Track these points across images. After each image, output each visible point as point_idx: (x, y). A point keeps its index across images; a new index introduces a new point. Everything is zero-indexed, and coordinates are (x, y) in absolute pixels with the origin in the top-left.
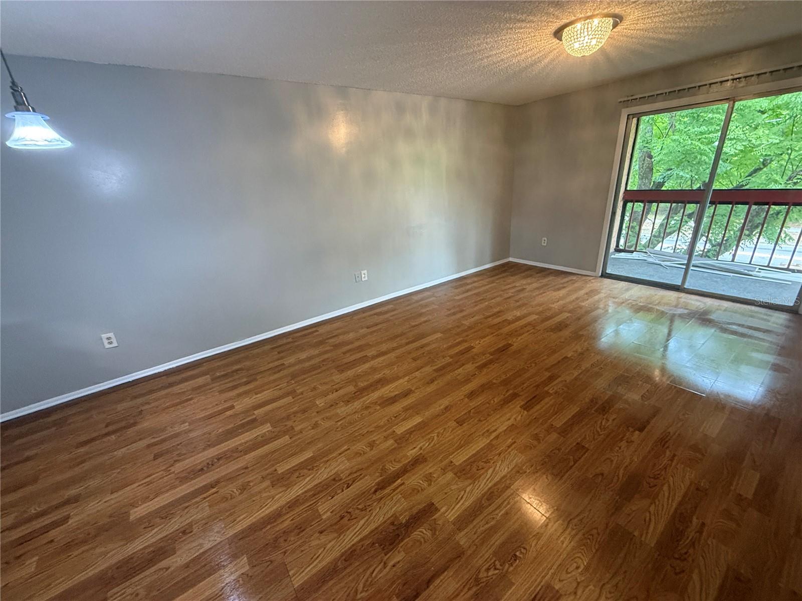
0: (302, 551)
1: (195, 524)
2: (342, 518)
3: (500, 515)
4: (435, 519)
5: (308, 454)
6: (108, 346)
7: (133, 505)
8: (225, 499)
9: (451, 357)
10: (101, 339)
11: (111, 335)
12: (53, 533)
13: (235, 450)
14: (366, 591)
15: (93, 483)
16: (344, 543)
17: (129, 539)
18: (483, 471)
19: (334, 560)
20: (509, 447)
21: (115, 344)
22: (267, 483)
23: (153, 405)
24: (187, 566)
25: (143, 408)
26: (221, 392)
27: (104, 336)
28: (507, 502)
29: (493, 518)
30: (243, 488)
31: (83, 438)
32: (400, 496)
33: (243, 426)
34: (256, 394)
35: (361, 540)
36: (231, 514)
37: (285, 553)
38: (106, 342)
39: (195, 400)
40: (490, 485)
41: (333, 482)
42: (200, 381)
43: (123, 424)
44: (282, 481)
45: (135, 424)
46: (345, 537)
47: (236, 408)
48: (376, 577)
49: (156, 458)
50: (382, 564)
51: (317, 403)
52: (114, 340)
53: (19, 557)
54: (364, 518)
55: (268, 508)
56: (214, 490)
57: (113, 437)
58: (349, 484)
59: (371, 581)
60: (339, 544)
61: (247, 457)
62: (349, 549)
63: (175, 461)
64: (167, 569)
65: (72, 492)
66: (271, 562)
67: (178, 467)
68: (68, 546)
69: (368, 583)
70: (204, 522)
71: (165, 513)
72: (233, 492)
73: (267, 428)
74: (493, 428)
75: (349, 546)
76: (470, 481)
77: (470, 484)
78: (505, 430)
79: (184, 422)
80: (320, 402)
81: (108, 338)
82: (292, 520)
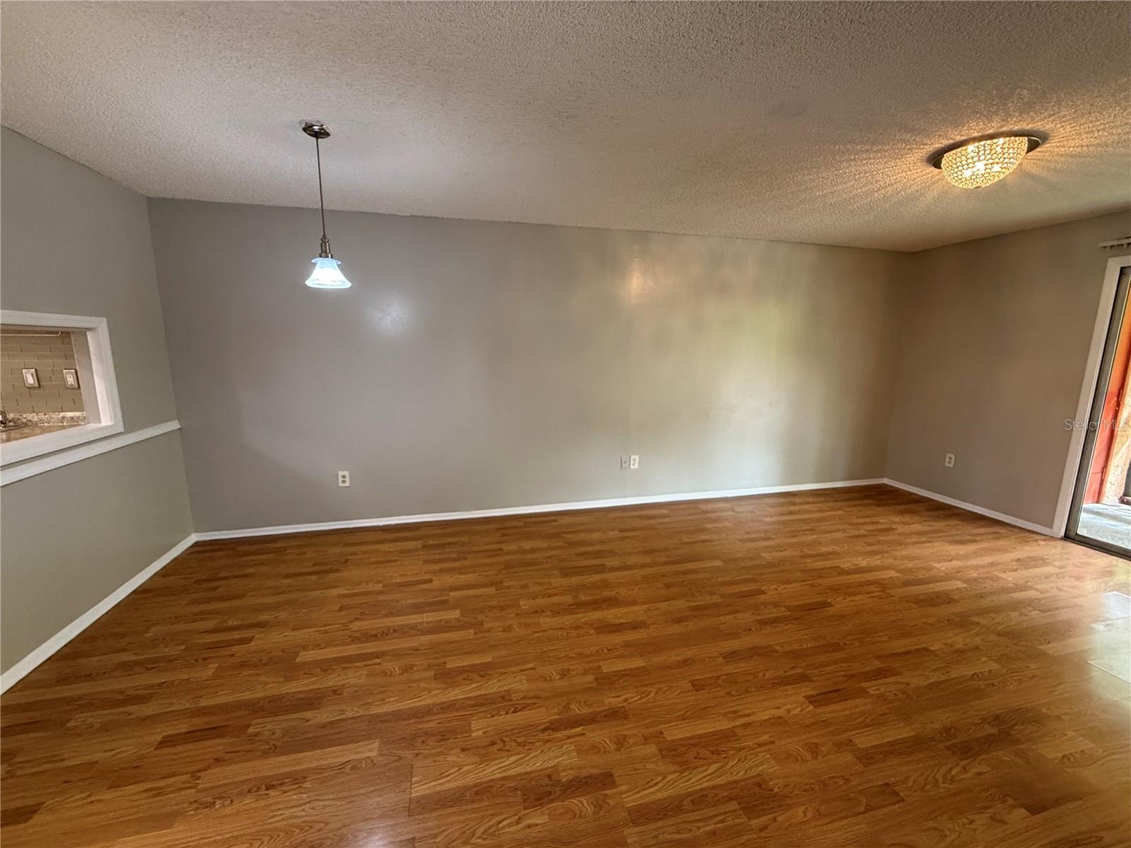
0: (435, 761)
1: (348, 688)
2: (493, 743)
3: (702, 830)
4: (606, 795)
5: (487, 658)
6: (341, 484)
7: (304, 648)
8: (384, 674)
9: (722, 596)
10: (338, 476)
11: (346, 473)
12: (236, 648)
13: (413, 627)
14: (485, 839)
15: (283, 615)
16: (484, 773)
17: (288, 679)
18: (704, 762)
19: (465, 787)
20: (760, 745)
21: (347, 484)
22: (431, 673)
23: (360, 557)
24: (324, 726)
25: (350, 557)
26: (426, 562)
27: (341, 473)
28: (722, 817)
29: (691, 830)
30: (407, 669)
31: (292, 571)
32: (573, 747)
33: (433, 604)
34: (460, 574)
35: (504, 778)
36: (383, 692)
37: (417, 755)
38: (340, 479)
39: (398, 563)
40: (706, 785)
41: (500, 700)
42: (410, 545)
43: (328, 567)
44: (447, 677)
45: (337, 571)
46: (487, 767)
47: (434, 583)
48: (504, 827)
49: (341, 609)
50: (517, 817)
51: (522, 603)
52: (347, 479)
53: (205, 659)
54: (517, 754)
55: (421, 700)
56: (378, 661)
57: (315, 577)
58: (517, 708)
59: (494, 832)
60: (477, 772)
61: (422, 638)
62: (486, 782)
63: (356, 619)
64: (307, 721)
65: (264, 617)
66: (401, 758)
67: (357, 626)
68: (242, 665)
69: (491, 831)
70: (355, 689)
71: (326, 666)
72: (394, 669)
73: (455, 614)
74: (748, 711)
75: (488, 779)
76: (676, 768)
77: (676, 772)
78: (765, 721)
79: (379, 582)
80: (525, 604)
81: (344, 477)
82: (439, 723)
